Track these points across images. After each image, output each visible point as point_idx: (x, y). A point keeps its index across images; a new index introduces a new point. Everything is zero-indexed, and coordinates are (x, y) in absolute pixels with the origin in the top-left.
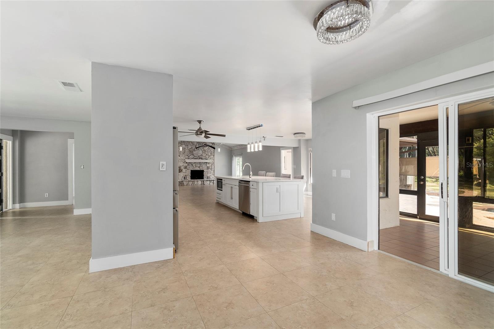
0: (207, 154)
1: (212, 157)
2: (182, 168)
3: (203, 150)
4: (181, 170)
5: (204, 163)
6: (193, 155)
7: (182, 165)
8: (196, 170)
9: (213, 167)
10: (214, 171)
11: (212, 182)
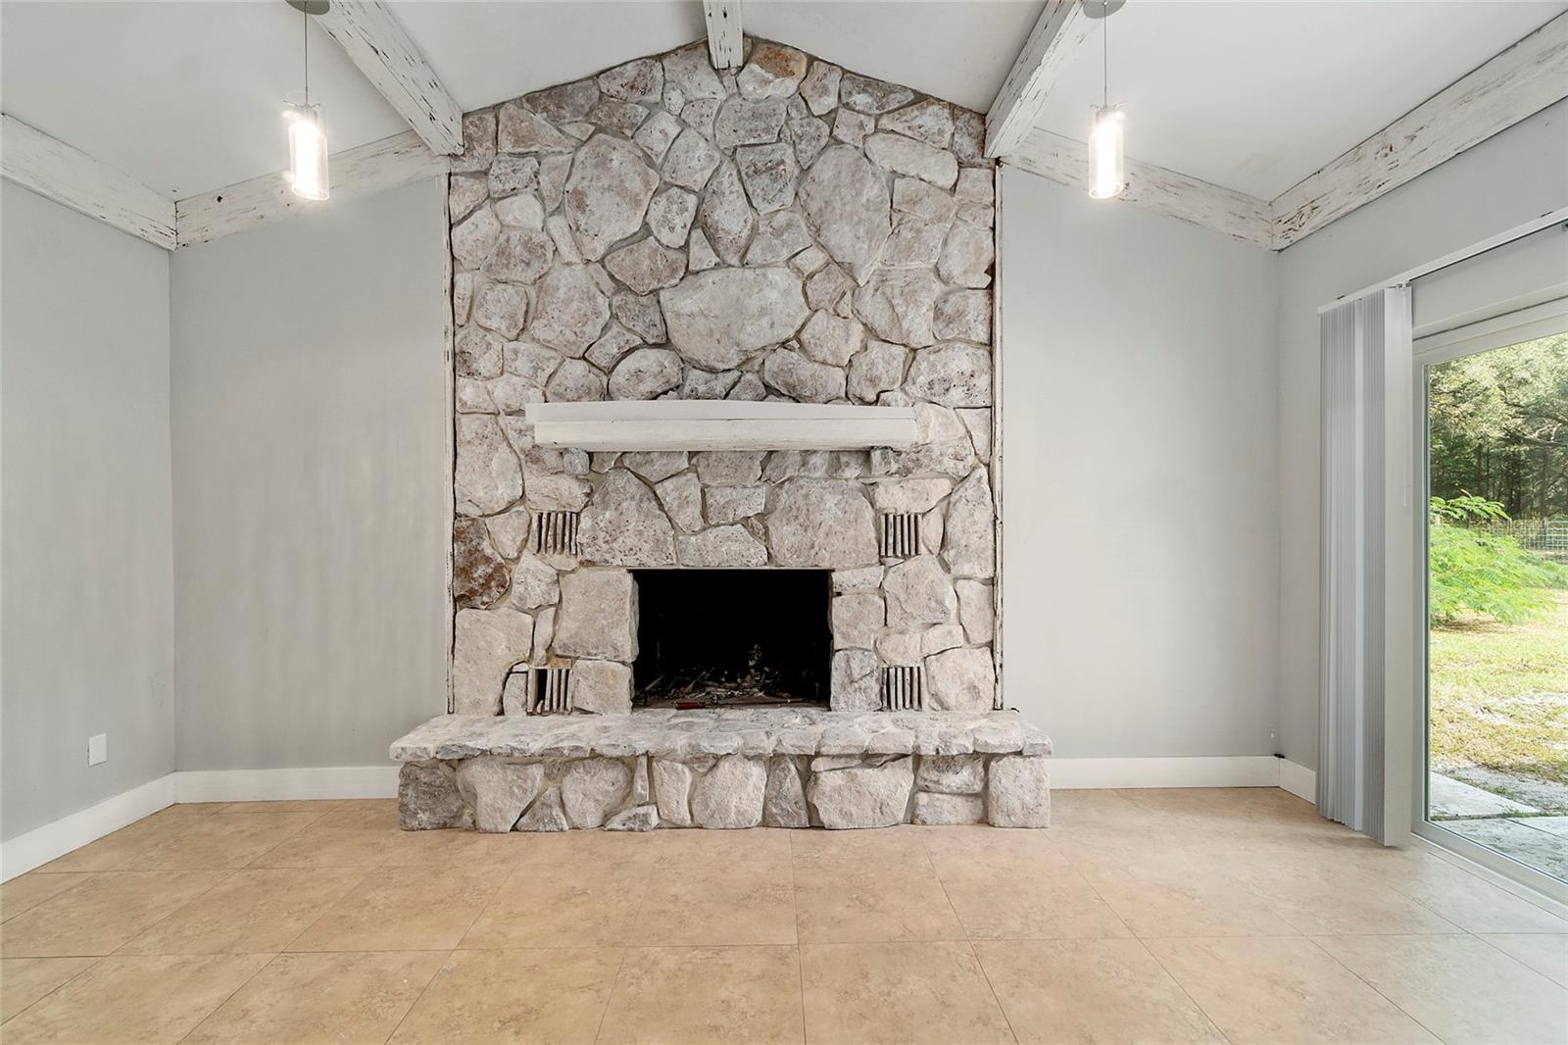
0: (881, 321)
1: (961, 360)
2: (505, 537)
3: (812, 260)
4: (481, 571)
5: (837, 458)
6: (665, 344)
7: (505, 492)
8: (714, 561)
9: (984, 516)
10: (992, 582)
11: (965, 777)
